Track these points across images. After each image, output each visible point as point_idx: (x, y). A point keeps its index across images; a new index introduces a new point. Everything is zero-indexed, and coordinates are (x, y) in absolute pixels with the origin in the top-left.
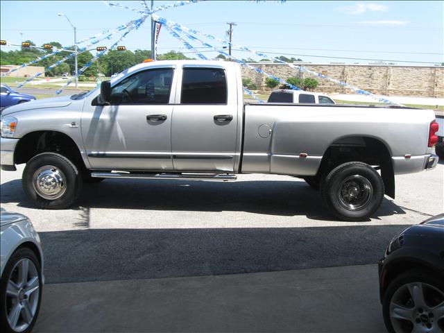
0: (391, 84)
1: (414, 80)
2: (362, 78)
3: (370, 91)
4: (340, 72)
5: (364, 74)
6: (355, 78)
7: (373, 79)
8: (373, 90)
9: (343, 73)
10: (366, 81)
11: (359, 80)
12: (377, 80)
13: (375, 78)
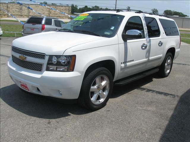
0: (31, 13)
1: (41, 10)
2: (17, 10)
3: (21, 15)
4: (6, 7)
5: (18, 8)
6: (13, 10)
7: (22, 10)
8: (22, 15)
9: (7, 7)
10: (19, 11)
11: (15, 10)
12: (24, 10)
13: (23, 10)
